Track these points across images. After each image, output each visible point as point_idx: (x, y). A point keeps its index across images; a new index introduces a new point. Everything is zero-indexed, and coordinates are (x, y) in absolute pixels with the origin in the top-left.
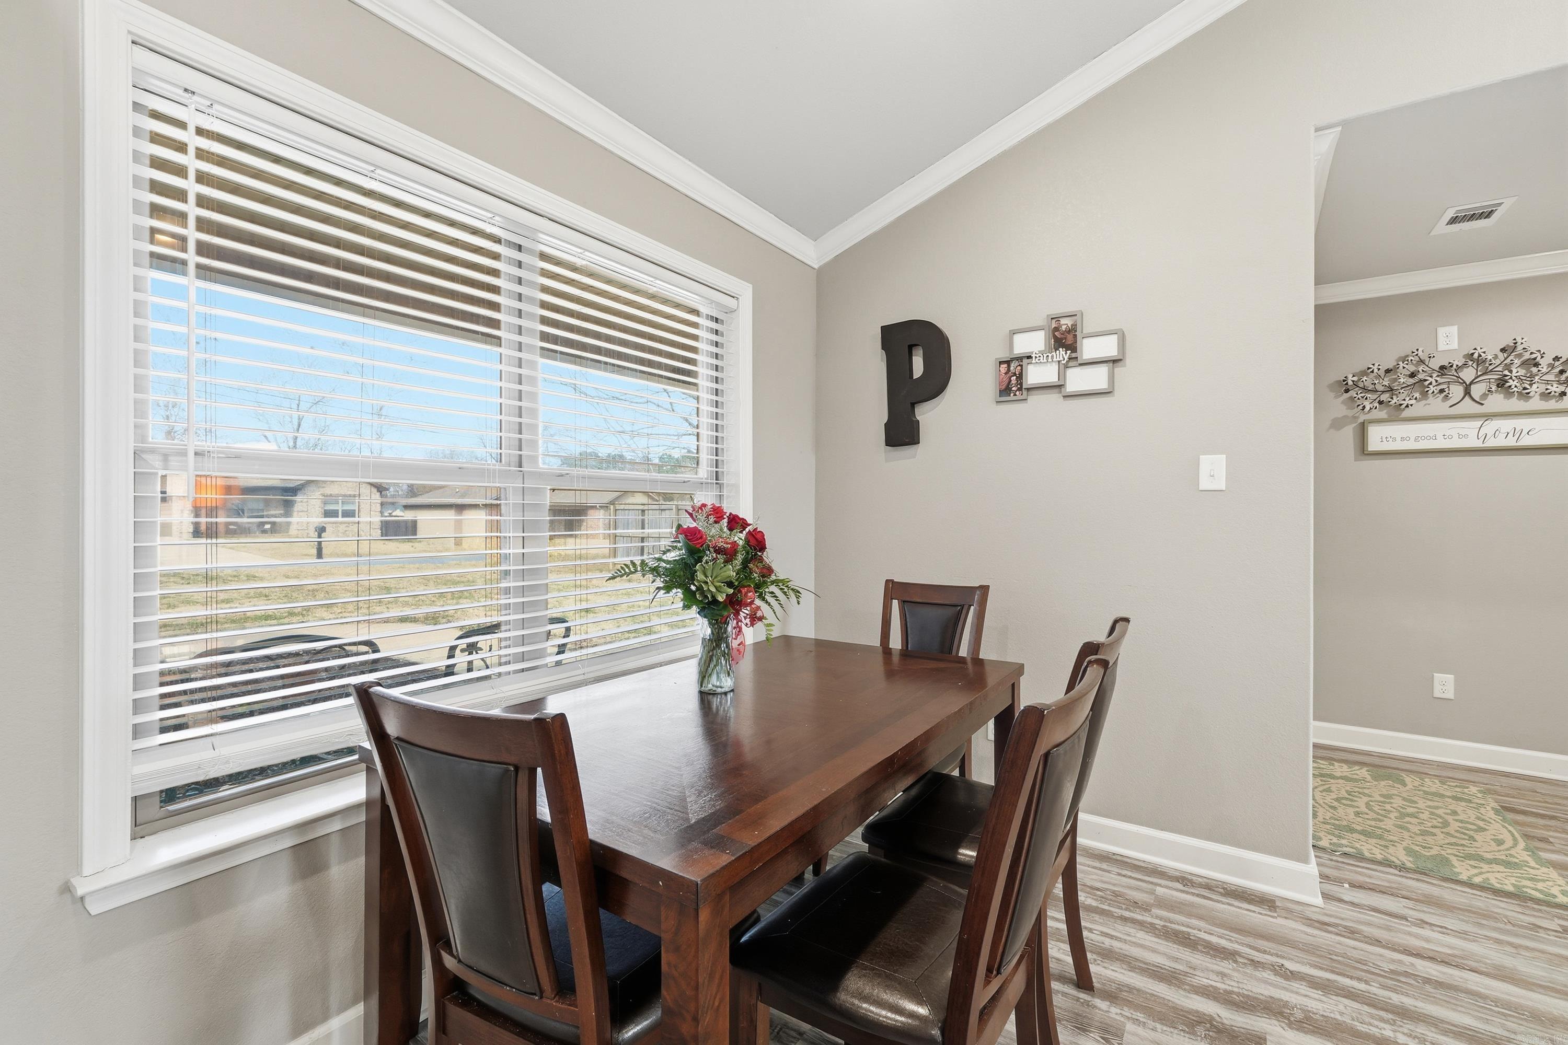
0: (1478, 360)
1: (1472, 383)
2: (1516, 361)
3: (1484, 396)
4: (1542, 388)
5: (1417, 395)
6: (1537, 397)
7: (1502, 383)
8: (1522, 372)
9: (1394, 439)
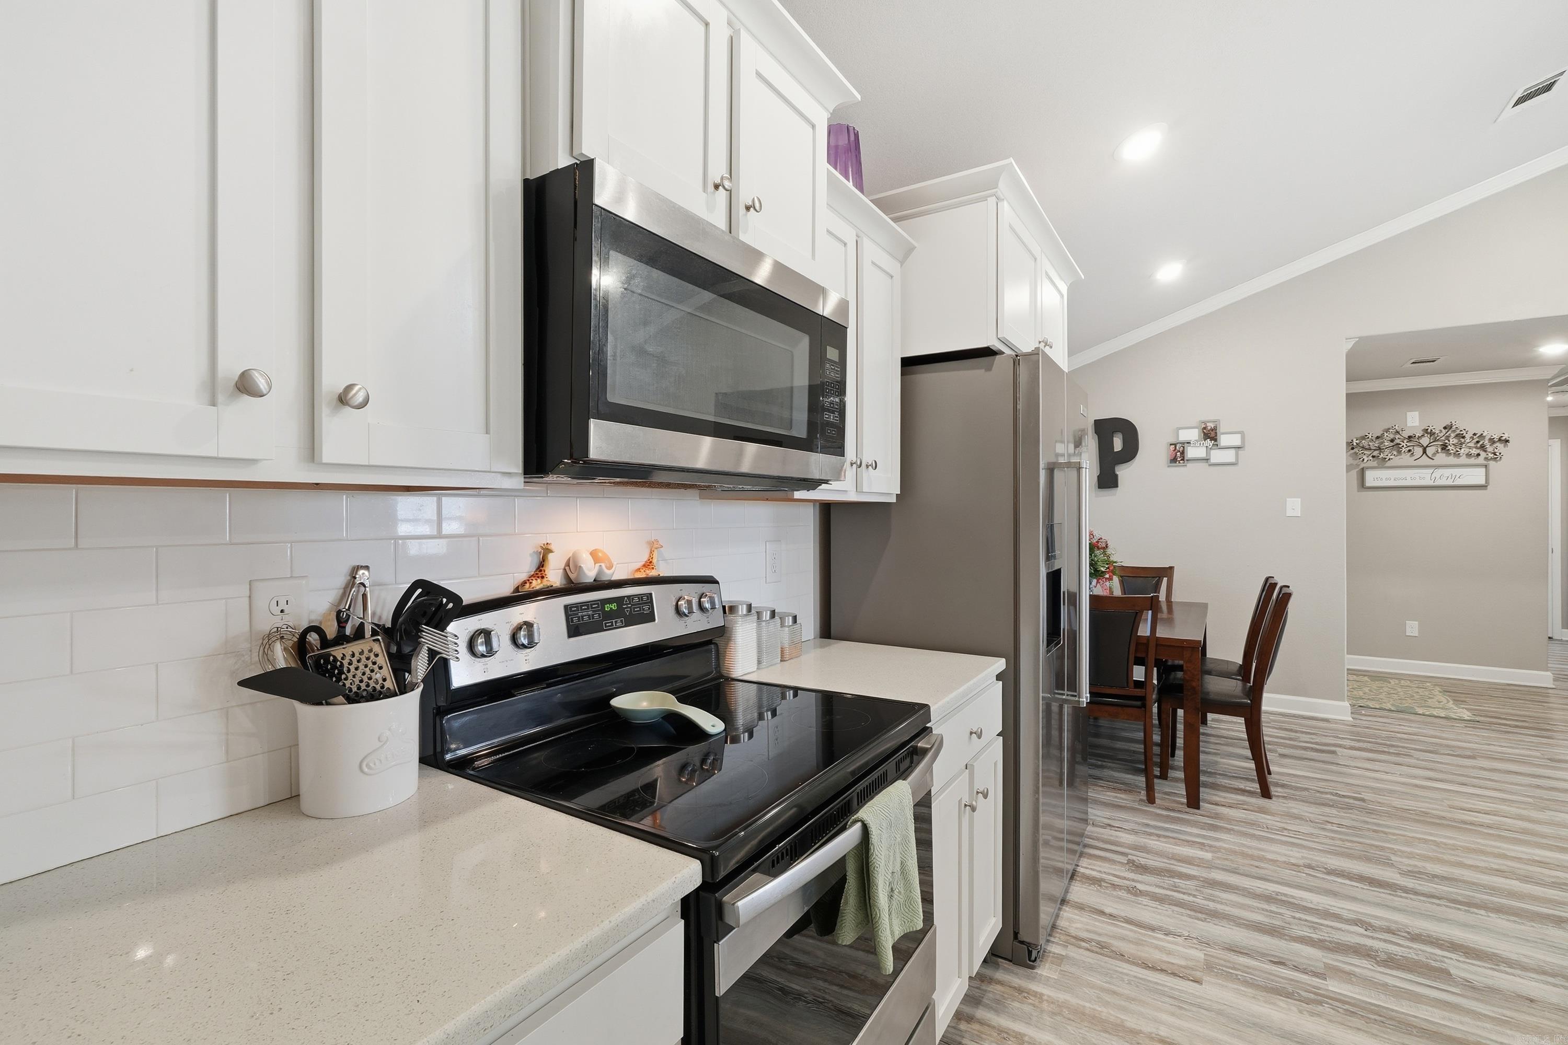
0: (1431, 433)
1: (1427, 446)
2: (1452, 435)
3: (1434, 454)
4: (1467, 450)
5: (1395, 453)
6: (1464, 456)
7: (1444, 447)
8: (1456, 441)
9: (1382, 479)
